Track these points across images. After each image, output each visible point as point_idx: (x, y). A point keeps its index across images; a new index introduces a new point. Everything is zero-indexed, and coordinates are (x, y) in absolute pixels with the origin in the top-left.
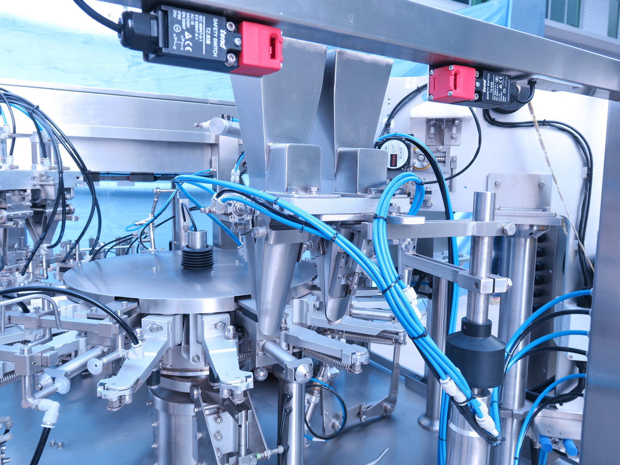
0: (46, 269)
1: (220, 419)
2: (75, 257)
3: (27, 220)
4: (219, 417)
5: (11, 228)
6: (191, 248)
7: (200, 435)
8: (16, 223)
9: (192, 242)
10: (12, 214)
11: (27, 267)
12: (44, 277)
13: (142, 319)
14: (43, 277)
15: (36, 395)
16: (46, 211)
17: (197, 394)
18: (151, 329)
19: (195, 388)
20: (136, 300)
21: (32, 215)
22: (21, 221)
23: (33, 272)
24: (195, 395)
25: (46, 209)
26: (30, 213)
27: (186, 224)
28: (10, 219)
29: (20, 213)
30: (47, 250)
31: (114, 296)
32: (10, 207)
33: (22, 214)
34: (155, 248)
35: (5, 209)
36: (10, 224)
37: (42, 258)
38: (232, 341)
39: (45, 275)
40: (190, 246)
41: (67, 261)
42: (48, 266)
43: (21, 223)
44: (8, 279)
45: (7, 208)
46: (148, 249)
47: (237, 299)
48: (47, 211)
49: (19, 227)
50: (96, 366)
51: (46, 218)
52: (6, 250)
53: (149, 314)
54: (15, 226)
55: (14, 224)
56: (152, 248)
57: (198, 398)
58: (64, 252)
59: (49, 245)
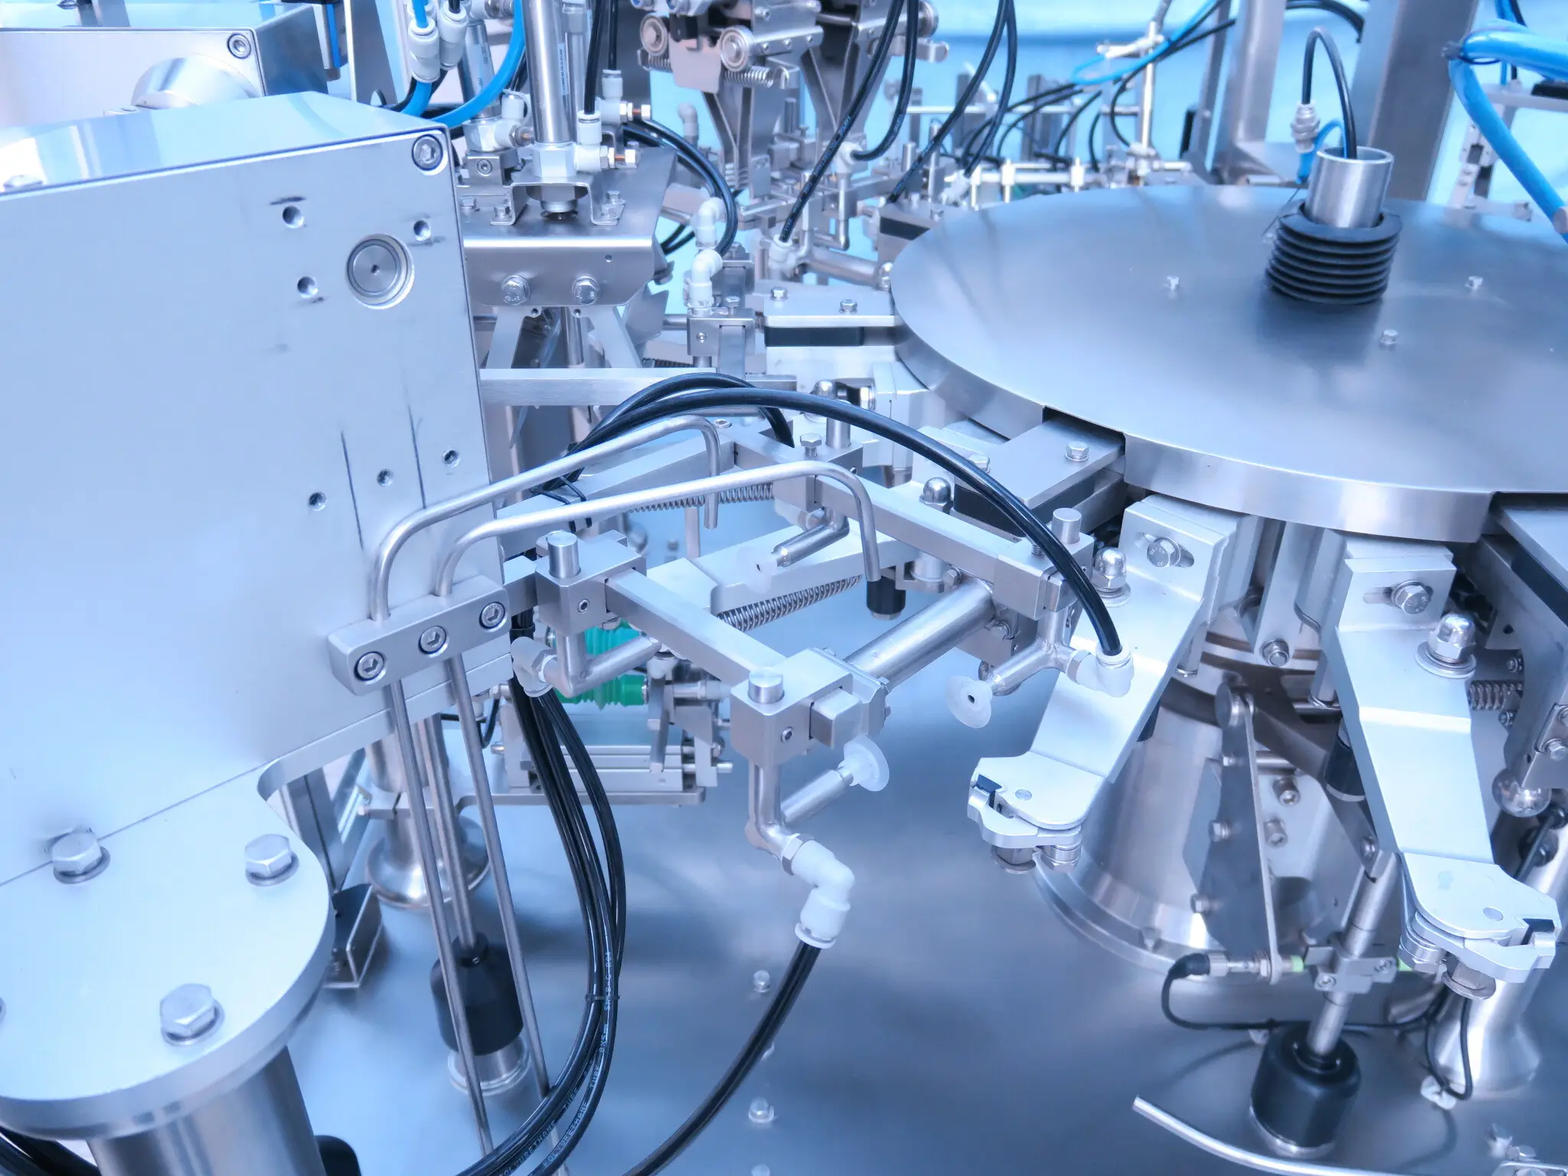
0: (846, 222)
1: (1294, 793)
2: (925, 180)
3: (806, 60)
4: (1291, 786)
5: (761, 87)
6: (1317, 221)
7: (1221, 831)
8: (775, 74)
9: (1324, 197)
10: (764, 39)
11: (795, 216)
12: (840, 243)
13: (1127, 510)
14: (835, 244)
15: (787, 807)
16: (856, 29)
17: (1241, 716)
18: (1151, 553)
19: (1239, 698)
20: (1115, 438)
21: (819, 42)
22: (788, 68)
23: (811, 230)
24: (1234, 716)
25: (858, 20)
26: (814, 36)
27: (1307, 115)
28: (760, 58)
29: (785, 36)
30: (851, 161)
31: (1044, 404)
32: (760, 19)
33: (794, 39)
34: (1150, 144)
35: (746, 24)
36: (760, 73)
37: (836, 185)
38: (1449, 673)
39: (842, 239)
40: (1315, 210)
41: (902, 200)
42: (852, 212)
43: (786, 73)
44: (744, 268)
45: (754, 23)
46: (1127, 144)
47: (1501, 502)
48: (861, 27)
49: (783, 86)
50: (972, 699)
51: (856, 48)
52: (747, 151)
53: (1150, 493)
54: (770, 83)
55: (769, 76)
56: (1139, 139)
57: (1242, 727)
58: (895, 163)
59: (859, 149)
